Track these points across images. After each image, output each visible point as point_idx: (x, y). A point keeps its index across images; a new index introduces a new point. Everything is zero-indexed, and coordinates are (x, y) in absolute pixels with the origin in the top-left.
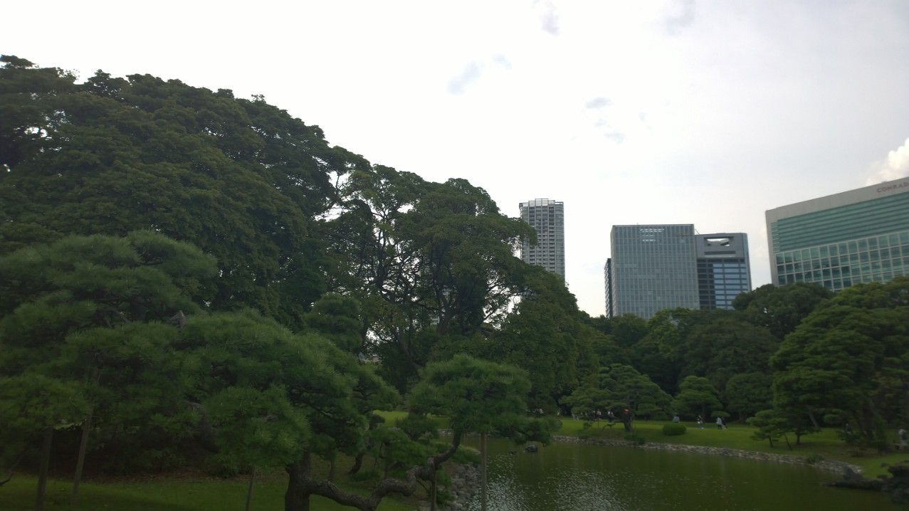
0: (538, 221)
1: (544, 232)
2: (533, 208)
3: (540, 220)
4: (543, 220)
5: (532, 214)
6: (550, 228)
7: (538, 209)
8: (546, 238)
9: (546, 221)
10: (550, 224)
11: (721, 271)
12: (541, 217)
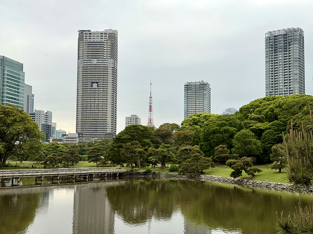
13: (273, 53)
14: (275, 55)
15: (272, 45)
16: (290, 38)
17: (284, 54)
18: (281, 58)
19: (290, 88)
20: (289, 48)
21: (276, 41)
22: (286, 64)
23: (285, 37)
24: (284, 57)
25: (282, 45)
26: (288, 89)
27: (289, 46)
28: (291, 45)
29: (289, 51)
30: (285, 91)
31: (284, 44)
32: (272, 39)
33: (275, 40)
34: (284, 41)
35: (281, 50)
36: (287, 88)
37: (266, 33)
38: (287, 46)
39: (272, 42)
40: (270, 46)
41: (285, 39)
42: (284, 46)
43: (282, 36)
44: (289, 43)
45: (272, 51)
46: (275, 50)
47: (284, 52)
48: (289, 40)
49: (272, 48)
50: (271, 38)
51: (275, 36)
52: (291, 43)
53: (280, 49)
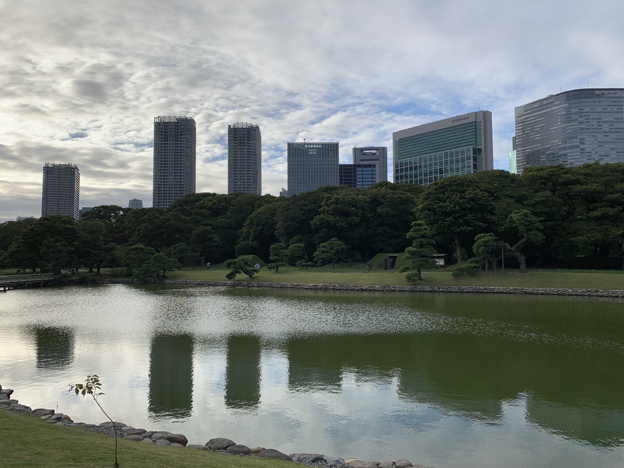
0: (239, 138)
1: (243, 146)
2: (236, 129)
3: (241, 138)
4: (243, 138)
5: (235, 133)
6: (248, 143)
7: (240, 130)
8: (245, 150)
9: (245, 138)
10: (248, 141)
11: (361, 173)
12: (241, 136)
13: (162, 141)
14: (165, 144)
15: (162, 132)
16: (181, 127)
17: (175, 144)
18: (171, 148)
19: (180, 182)
20: (181, 138)
21: (167, 128)
22: (177, 155)
23: (176, 125)
24: (175, 147)
25: (173, 133)
27: (180, 136)
28: (183, 135)
29: (181, 141)
30: (175, 185)
31: (176, 132)
32: (162, 125)
33: (165, 126)
35: (172, 139)
36: (177, 182)
37: (155, 118)
39: (162, 128)
40: (160, 133)
41: (177, 128)
42: (175, 135)
43: (173, 124)
44: (181, 132)
45: (162, 138)
46: (165, 138)
47: (175, 141)
48: (181, 130)
49: (162, 135)
51: (165, 123)
52: (183, 133)
53: (171, 137)
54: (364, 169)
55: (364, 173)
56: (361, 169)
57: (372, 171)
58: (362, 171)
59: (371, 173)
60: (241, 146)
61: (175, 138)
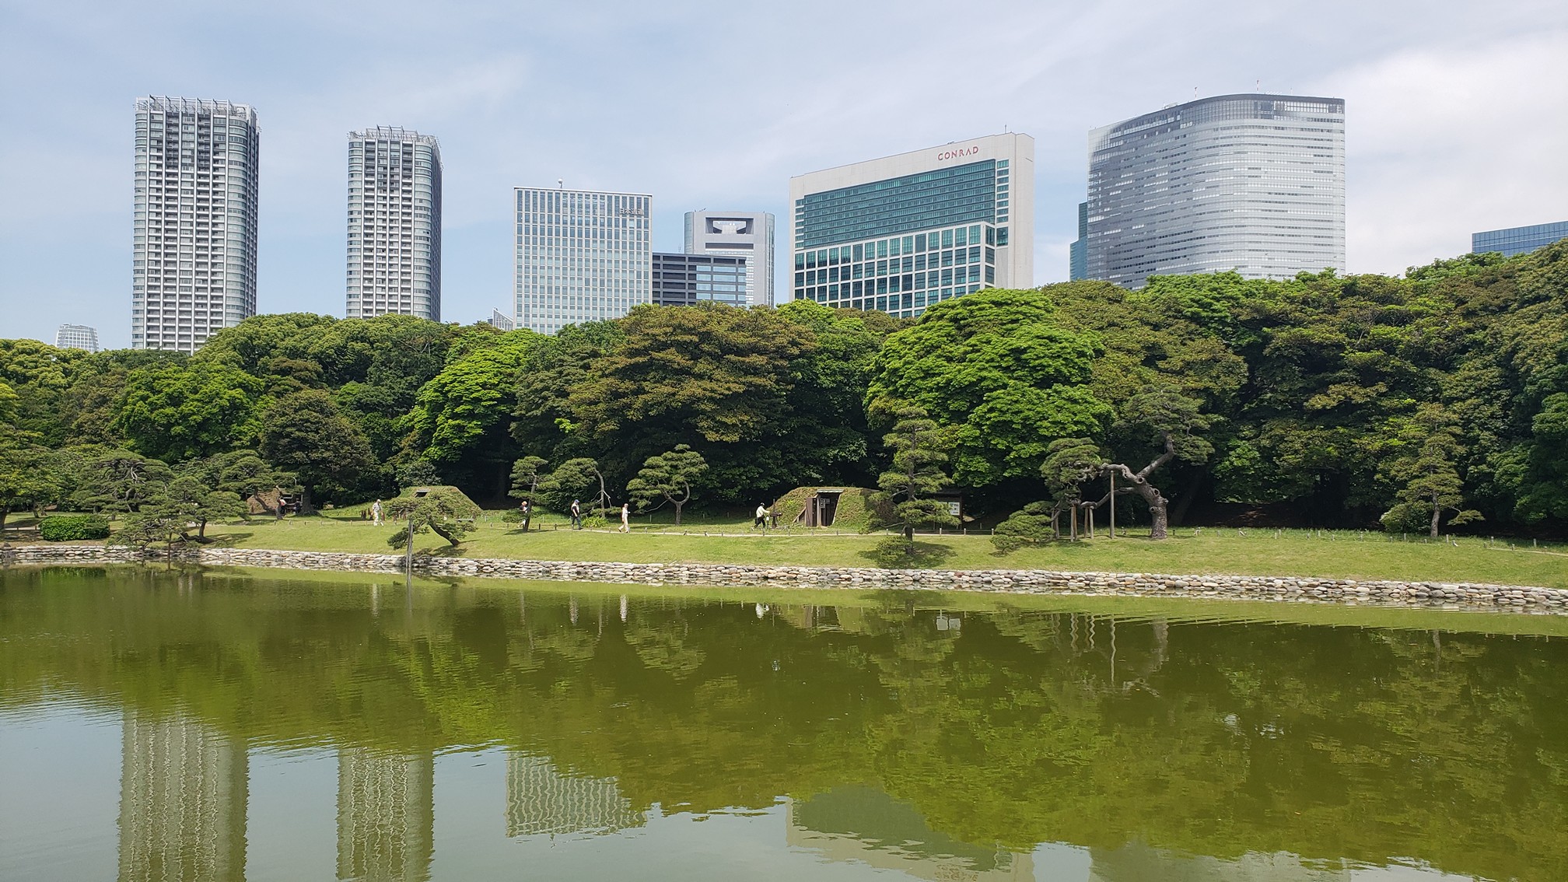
2: (373, 143)
3: (385, 168)
4: (392, 169)
5: (370, 155)
7: (382, 147)
8: (395, 202)
10: (404, 177)
11: (708, 277)
12: (387, 163)
13: (161, 165)
14: (168, 174)
15: (160, 141)
16: (217, 130)
17: (199, 176)
18: (186, 186)
19: (213, 282)
20: (215, 161)
21: (173, 129)
22: (204, 208)
23: (203, 123)
24: (199, 184)
25: (192, 146)
26: (209, 285)
28: (221, 154)
29: (215, 169)
30: (197, 289)
31: (200, 144)
32: (161, 122)
33: (169, 125)
34: (200, 136)
35: (189, 161)
36: (204, 281)
38: (209, 152)
39: (161, 131)
40: (154, 143)
41: (203, 131)
42: (200, 152)
43: (193, 120)
44: (215, 145)
45: (159, 158)
46: (168, 158)
47: (200, 168)
48: (216, 137)
49: (159, 150)
50: (156, 118)
51: (169, 116)
52: (221, 147)
53: (185, 157)
54: (716, 269)
55: (716, 278)
56: (708, 268)
57: (737, 274)
58: (711, 273)
59: (733, 278)
60: (385, 190)
61: (199, 160)
